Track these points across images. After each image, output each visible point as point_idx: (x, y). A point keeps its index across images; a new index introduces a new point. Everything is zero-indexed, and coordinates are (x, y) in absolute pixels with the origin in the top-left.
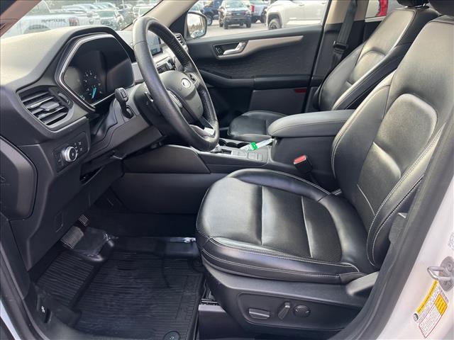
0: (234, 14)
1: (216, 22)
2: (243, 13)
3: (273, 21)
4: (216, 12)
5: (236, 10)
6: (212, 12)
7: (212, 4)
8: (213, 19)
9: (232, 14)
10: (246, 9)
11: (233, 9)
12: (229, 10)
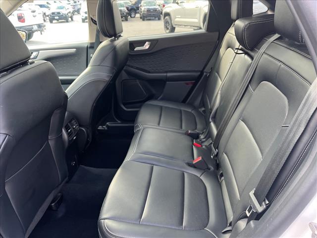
0: (149, 10)
1: (138, 15)
2: (155, 10)
3: (167, 17)
4: (138, 8)
5: (150, 7)
6: (136, 8)
7: (136, 2)
8: (136, 13)
9: (148, 11)
10: (158, 7)
11: (148, 7)
12: (145, 7)
